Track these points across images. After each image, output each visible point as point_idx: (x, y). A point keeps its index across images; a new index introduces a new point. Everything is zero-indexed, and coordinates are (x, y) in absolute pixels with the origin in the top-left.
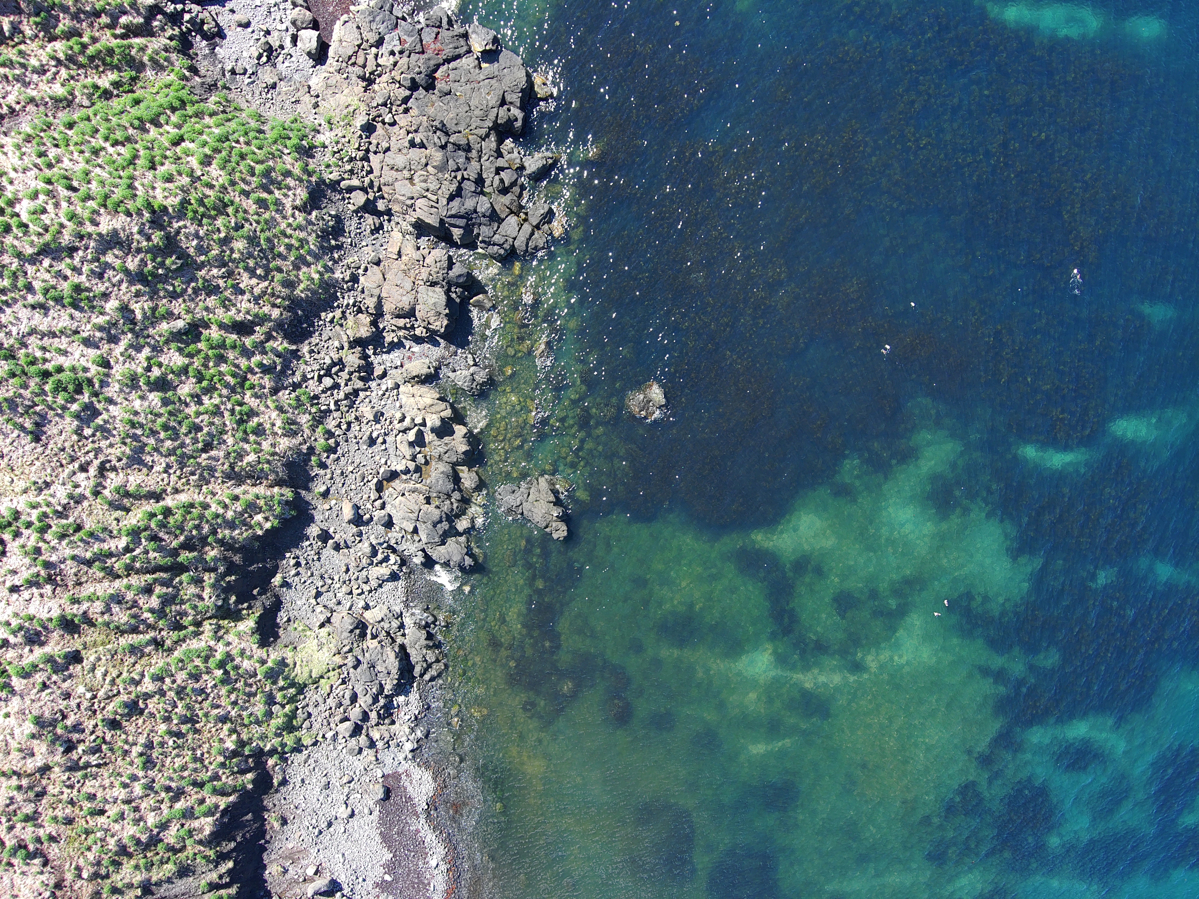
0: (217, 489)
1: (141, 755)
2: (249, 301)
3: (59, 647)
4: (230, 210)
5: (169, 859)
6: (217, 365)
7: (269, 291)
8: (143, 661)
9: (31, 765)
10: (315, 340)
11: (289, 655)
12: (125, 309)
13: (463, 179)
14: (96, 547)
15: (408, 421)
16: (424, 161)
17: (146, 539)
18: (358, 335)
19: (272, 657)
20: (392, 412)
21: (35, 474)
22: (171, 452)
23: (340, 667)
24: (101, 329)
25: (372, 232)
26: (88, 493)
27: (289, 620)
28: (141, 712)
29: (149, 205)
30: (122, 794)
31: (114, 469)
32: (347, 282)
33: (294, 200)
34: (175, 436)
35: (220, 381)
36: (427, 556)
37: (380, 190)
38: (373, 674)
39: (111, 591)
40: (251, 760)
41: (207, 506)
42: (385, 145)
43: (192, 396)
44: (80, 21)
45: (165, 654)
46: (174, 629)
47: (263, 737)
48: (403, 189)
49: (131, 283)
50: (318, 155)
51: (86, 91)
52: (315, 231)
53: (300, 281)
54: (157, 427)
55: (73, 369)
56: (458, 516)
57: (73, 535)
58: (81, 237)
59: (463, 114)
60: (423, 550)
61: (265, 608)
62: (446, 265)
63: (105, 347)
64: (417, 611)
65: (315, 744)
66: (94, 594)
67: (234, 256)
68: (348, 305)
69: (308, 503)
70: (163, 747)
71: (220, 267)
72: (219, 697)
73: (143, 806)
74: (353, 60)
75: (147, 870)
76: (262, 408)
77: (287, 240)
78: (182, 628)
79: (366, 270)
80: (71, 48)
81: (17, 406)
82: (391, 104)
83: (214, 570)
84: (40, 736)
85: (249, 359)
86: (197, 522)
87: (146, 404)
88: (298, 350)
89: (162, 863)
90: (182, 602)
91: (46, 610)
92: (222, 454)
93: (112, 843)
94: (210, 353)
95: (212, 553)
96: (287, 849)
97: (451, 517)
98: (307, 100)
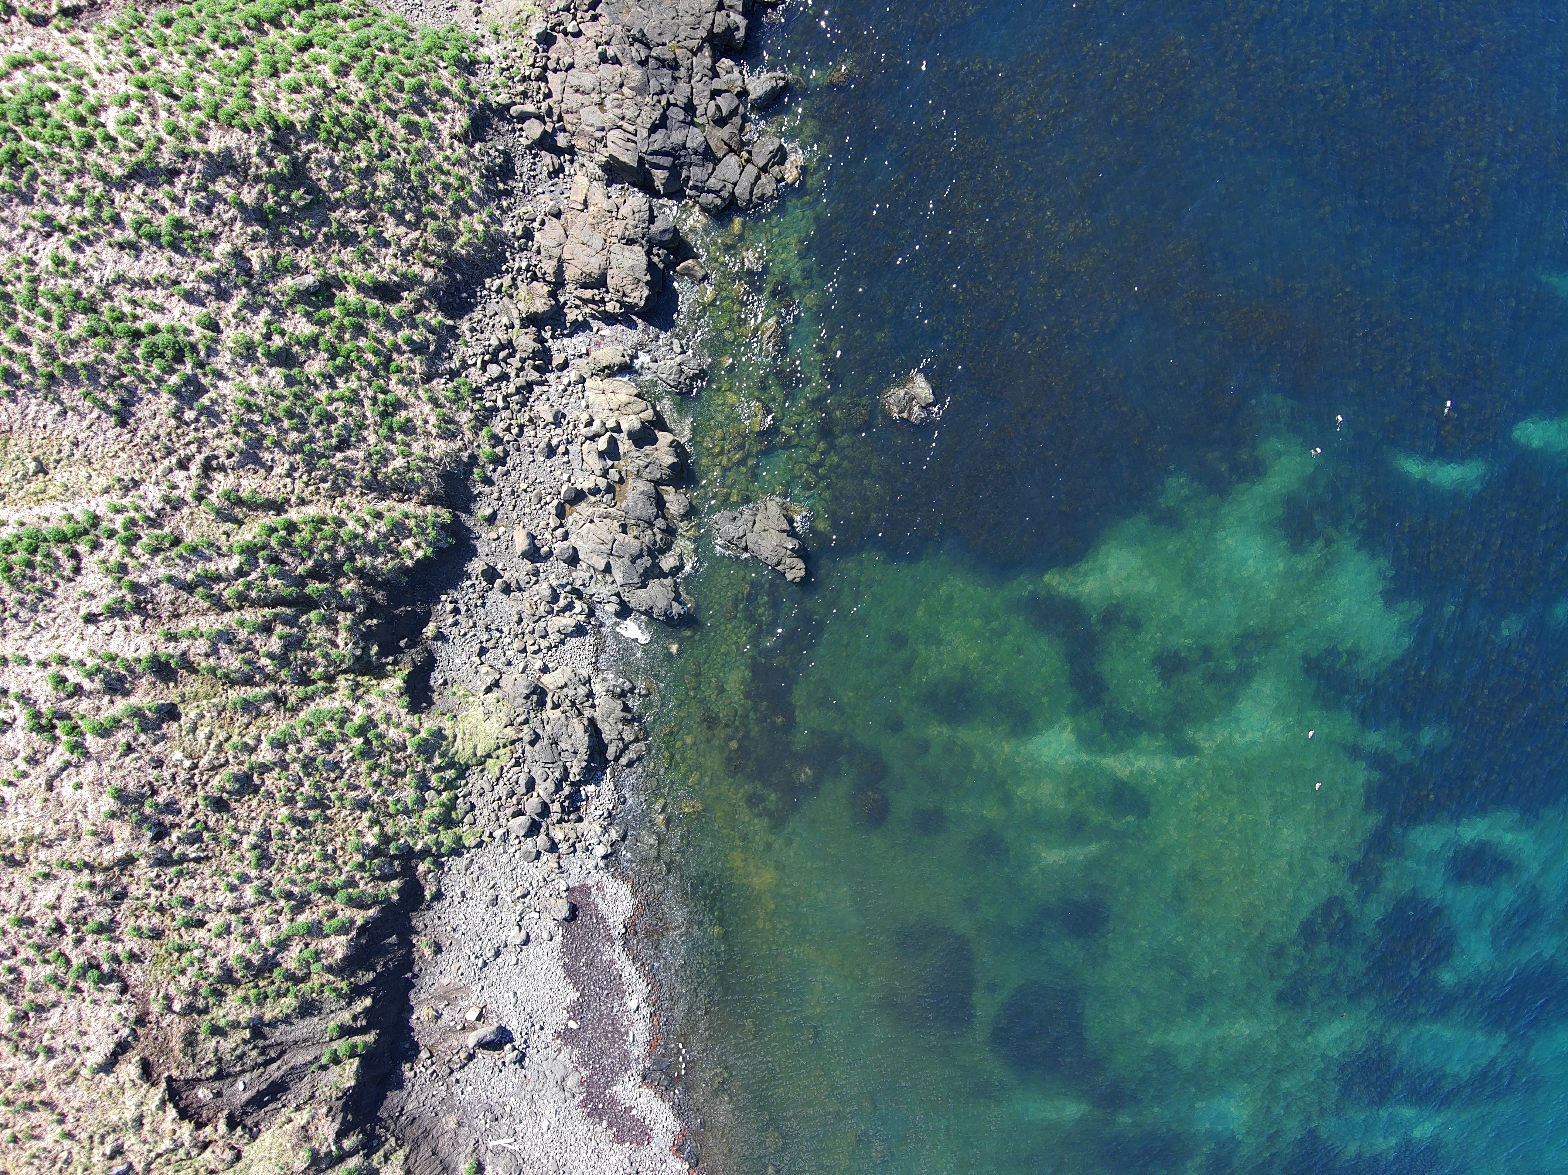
0: (355, 502)
1: (254, 847)
2: (395, 256)
3: (149, 699)
4: (373, 134)
5: (288, 990)
6: (354, 338)
7: (421, 244)
8: (260, 722)
9: (108, 855)
10: (477, 315)
11: (447, 725)
12: (238, 255)
13: (669, 104)
14: (200, 567)
15: (597, 424)
16: (618, 80)
17: (265, 561)
18: (532, 310)
19: (426, 725)
20: (576, 413)
21: (120, 468)
22: (297, 448)
23: (513, 742)
24: (207, 279)
25: (550, 176)
26: (188, 497)
27: (445, 683)
28: (256, 790)
29: (272, 120)
30: (229, 899)
31: (222, 468)
32: (519, 239)
33: (452, 127)
34: (302, 427)
35: (358, 358)
36: (622, 603)
37: (560, 119)
38: (556, 753)
39: (218, 626)
40: (396, 863)
41: (341, 523)
42: (567, 60)
43: (324, 376)
45: (288, 715)
46: (299, 684)
47: (413, 832)
48: (591, 117)
49: (247, 222)
50: (482, 73)
52: (479, 169)
53: (460, 233)
54: (280, 413)
55: (172, 330)
56: (663, 551)
57: (169, 549)
58: (185, 156)
59: (668, 20)
60: (618, 595)
61: (415, 665)
62: (646, 217)
63: (213, 305)
64: (610, 675)
65: (479, 845)
66: (197, 629)
67: (377, 193)
68: (520, 269)
69: (469, 530)
70: (282, 838)
71: (358, 208)
72: (358, 775)
73: (255, 917)
75: (258, 1004)
76: (412, 400)
77: (443, 178)
78: (310, 682)
79: (543, 223)
81: (99, 375)
82: (575, 9)
83: (350, 609)
84: (122, 814)
85: (395, 333)
86: (329, 543)
87: (265, 382)
88: (456, 327)
89: (279, 995)
90: (311, 648)
91: (133, 648)
92: (361, 455)
93: (213, 965)
94: (346, 321)
95: (348, 587)
96: (441, 985)
97: (655, 552)
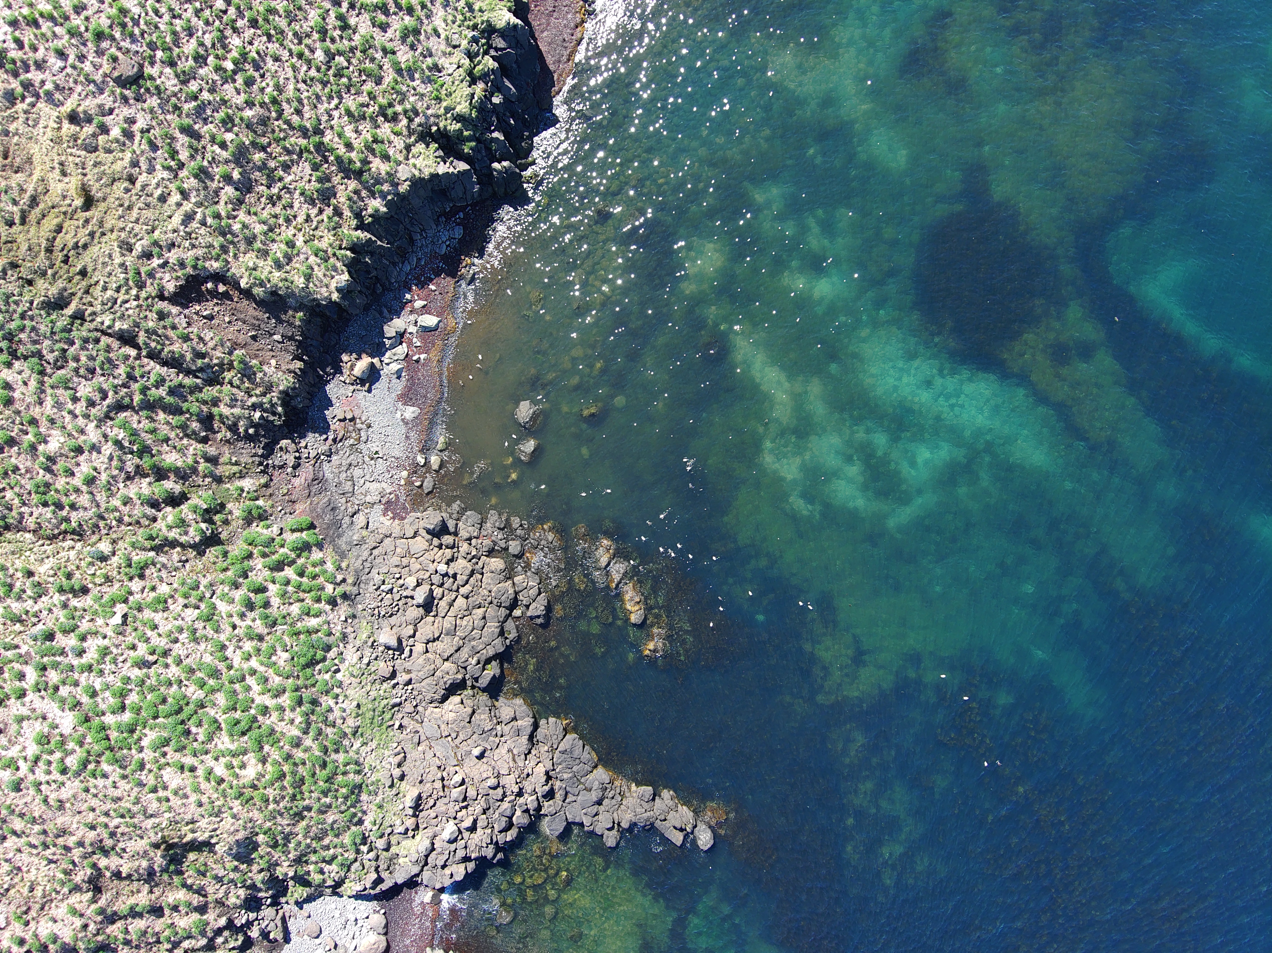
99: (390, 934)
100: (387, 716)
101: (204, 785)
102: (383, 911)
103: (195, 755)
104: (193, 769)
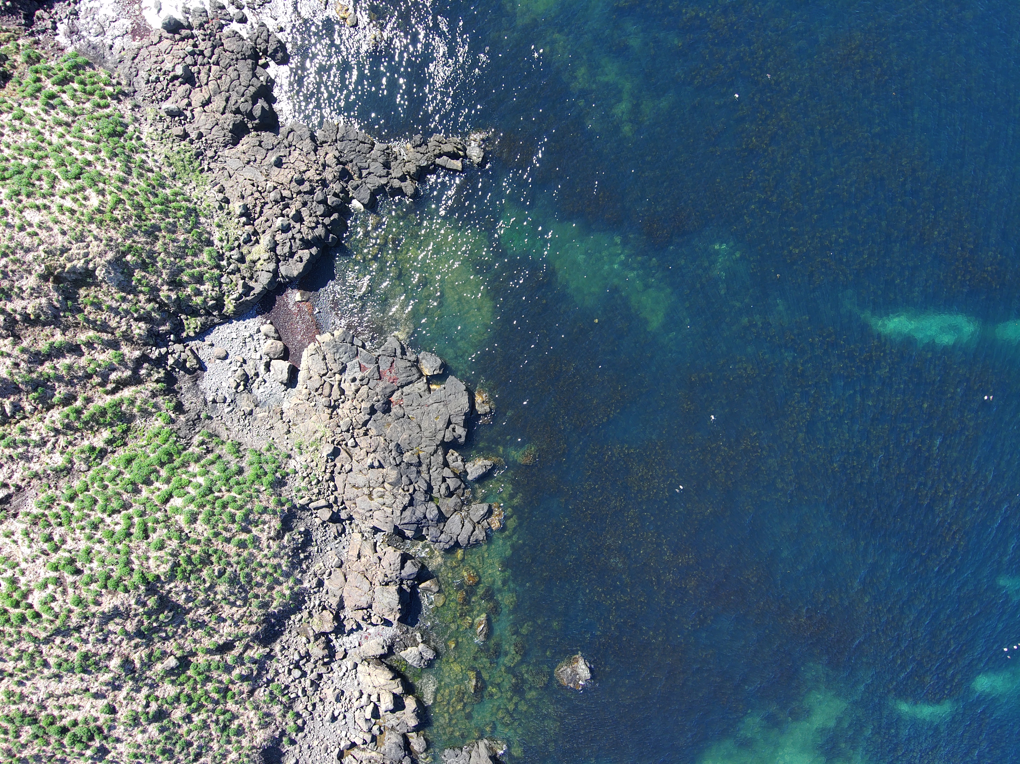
2: (230, 625)
4: (214, 559)
6: (204, 685)
7: (247, 614)
10: (285, 637)
12: (126, 662)
13: (415, 490)
15: (365, 697)
16: (381, 480)
18: (322, 630)
20: (351, 691)
24: (107, 684)
25: (335, 538)
29: (144, 577)
32: (313, 588)
33: (269, 533)
35: (206, 700)
37: (343, 503)
42: (347, 467)
43: (184, 718)
44: (73, 385)
48: (363, 503)
50: (290, 482)
51: (83, 456)
52: (287, 554)
53: (273, 599)
54: (157, 753)
55: (86, 722)
58: (87, 617)
59: (414, 435)
62: (398, 567)
63: (111, 695)
67: (217, 596)
68: (314, 605)
71: (205, 607)
74: (320, 391)
77: (263, 570)
79: (330, 573)
80: (68, 416)
82: (353, 429)
85: (230, 673)
87: (146, 735)
88: (272, 650)
94: (198, 678)
98: (281, 427)
99: (284, 338)
100: (196, 164)
101: (61, 218)
102: (269, 322)
103: (44, 196)
104: (46, 207)
